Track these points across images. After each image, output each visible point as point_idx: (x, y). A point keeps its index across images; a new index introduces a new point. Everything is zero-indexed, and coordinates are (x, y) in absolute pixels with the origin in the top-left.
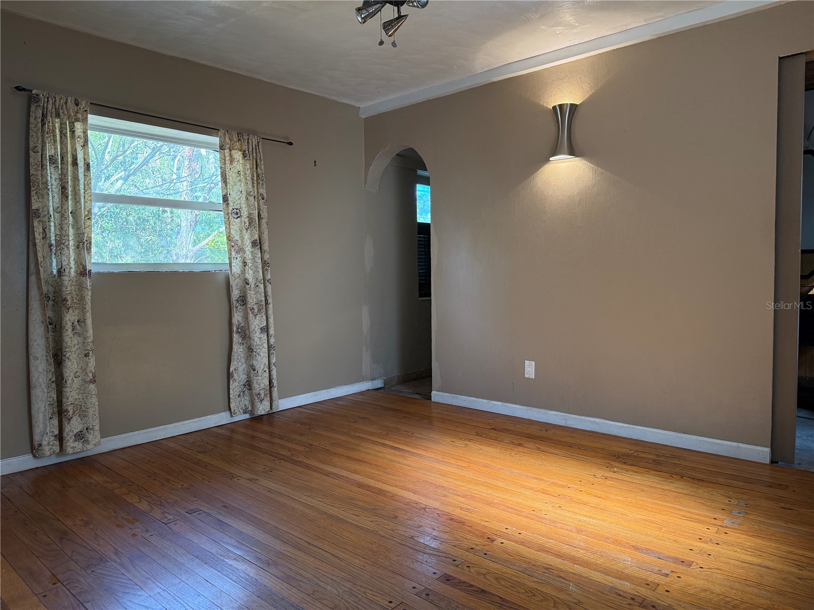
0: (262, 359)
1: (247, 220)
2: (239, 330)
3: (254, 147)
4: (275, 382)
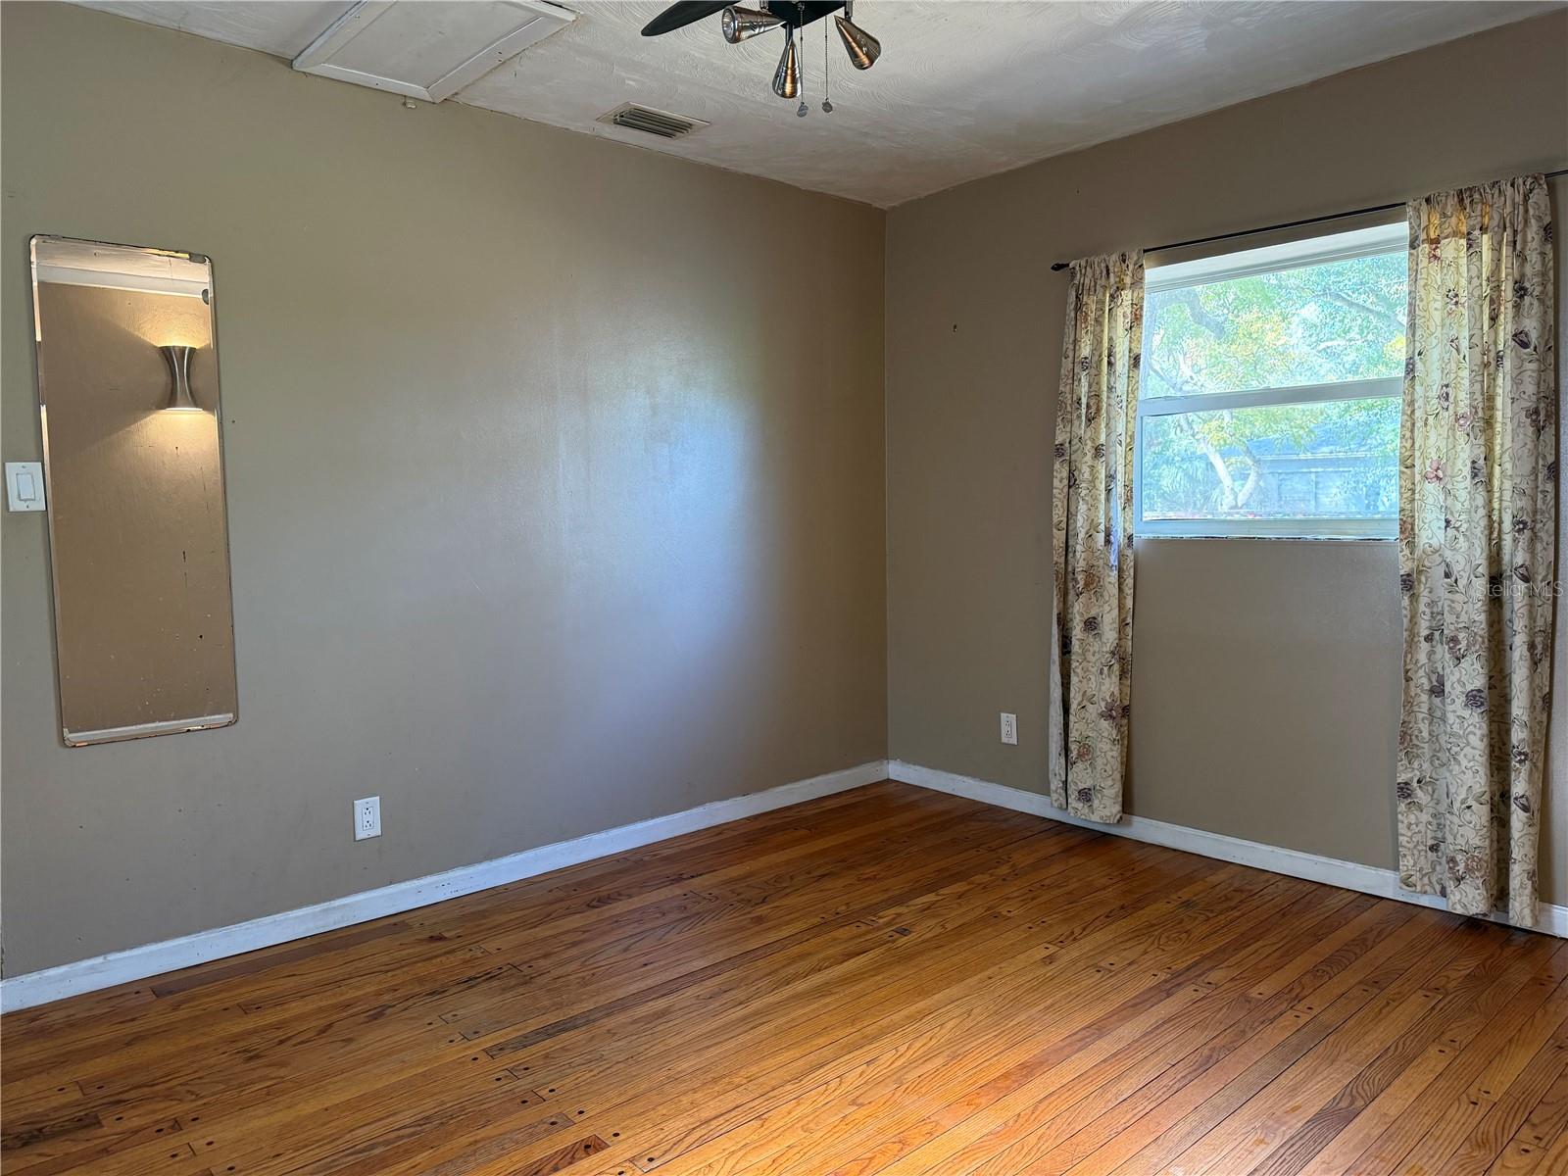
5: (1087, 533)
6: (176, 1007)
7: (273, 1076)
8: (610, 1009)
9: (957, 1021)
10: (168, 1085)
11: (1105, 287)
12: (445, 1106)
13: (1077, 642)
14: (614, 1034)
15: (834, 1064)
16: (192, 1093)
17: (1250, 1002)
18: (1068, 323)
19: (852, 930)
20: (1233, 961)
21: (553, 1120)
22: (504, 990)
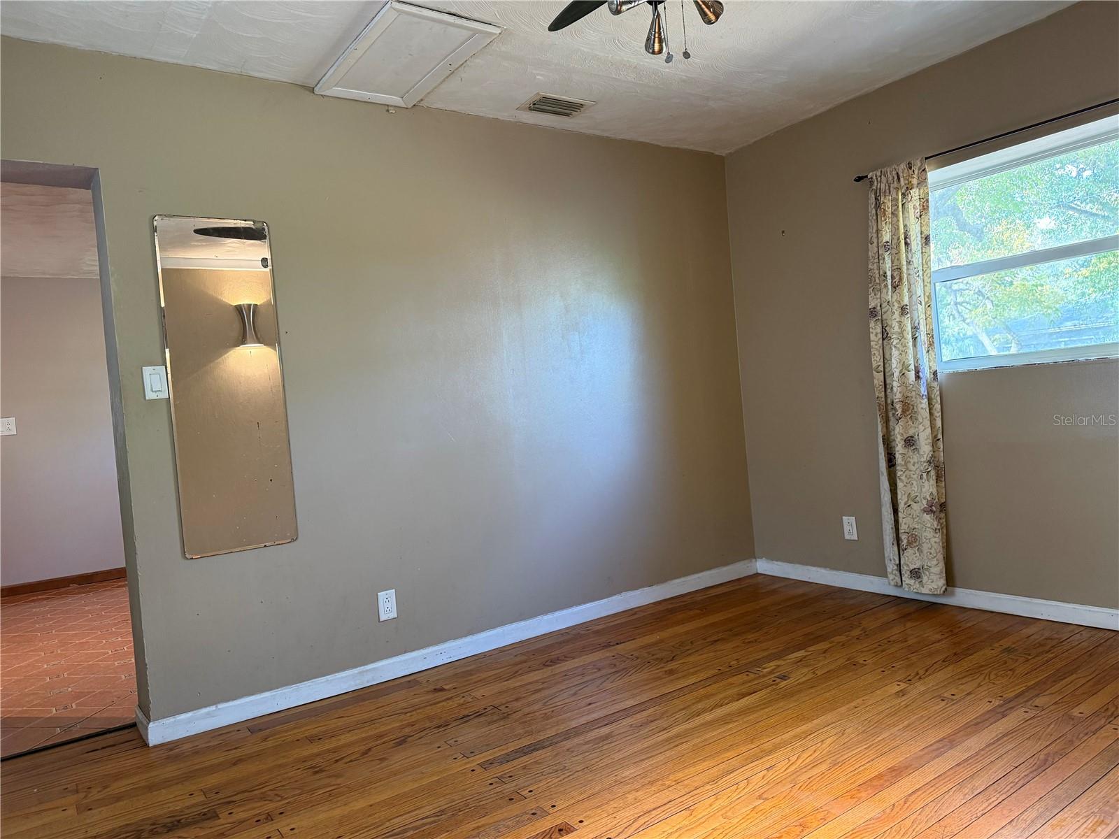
5: (900, 373)
6: (265, 739)
7: (332, 784)
8: (568, 735)
9: (835, 738)
10: (263, 790)
11: (897, 189)
12: (454, 803)
13: (900, 456)
14: (572, 752)
15: (742, 770)
16: (279, 796)
17: (1073, 719)
18: (871, 218)
19: (744, 677)
20: (1053, 690)
21: (533, 811)
22: (489, 723)
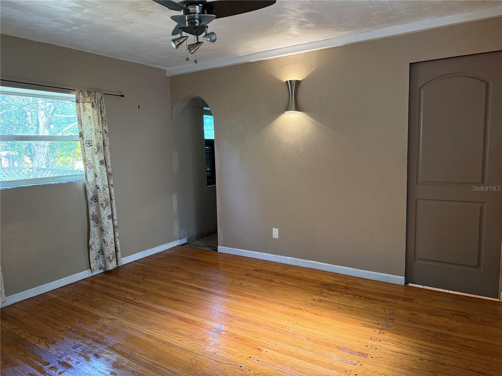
0: (110, 235)
1: (96, 147)
2: (94, 218)
3: (99, 100)
4: (119, 249)
